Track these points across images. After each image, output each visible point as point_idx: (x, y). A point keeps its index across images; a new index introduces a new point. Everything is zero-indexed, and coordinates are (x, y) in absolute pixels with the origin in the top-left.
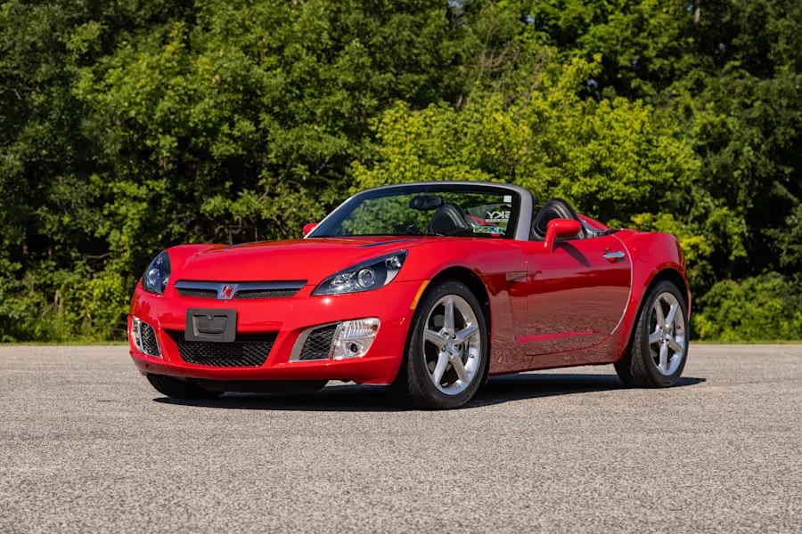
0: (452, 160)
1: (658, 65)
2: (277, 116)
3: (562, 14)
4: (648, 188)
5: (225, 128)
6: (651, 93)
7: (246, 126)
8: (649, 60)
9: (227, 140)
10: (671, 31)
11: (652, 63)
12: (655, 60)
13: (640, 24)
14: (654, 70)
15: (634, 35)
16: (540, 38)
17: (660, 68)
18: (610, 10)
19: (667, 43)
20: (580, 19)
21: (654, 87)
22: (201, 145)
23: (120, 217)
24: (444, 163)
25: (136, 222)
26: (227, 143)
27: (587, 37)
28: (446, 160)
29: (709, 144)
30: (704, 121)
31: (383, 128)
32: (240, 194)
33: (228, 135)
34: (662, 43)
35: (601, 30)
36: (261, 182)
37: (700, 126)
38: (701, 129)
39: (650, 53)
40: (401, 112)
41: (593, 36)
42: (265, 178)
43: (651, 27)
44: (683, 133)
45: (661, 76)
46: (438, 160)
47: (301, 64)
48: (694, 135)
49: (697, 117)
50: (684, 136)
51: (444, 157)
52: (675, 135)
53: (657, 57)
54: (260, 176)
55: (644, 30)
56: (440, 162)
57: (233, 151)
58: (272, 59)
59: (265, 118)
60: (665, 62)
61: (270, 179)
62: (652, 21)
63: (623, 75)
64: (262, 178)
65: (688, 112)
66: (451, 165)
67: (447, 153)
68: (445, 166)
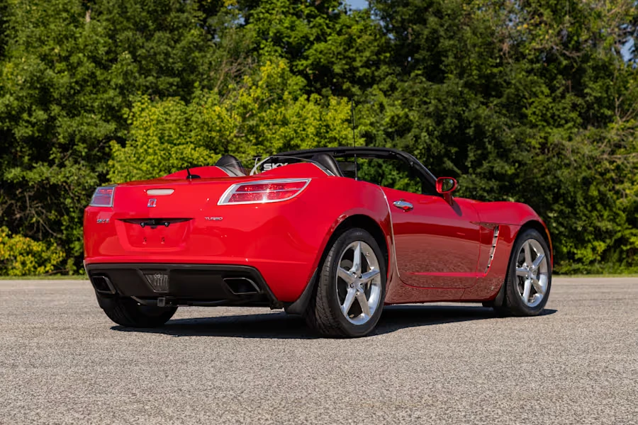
0: (183, 141)
1: (363, 73)
2: (64, 107)
3: (293, 34)
5: (25, 116)
6: (358, 93)
7: (41, 115)
8: (357, 69)
9: (26, 124)
10: (372, 48)
11: (358, 71)
12: (361, 69)
13: (350, 42)
14: (359, 77)
15: (346, 50)
16: (276, 51)
17: (364, 75)
18: (328, 33)
19: (370, 56)
20: (306, 38)
21: (360, 89)
22: (5, 128)
24: (178, 142)
26: (27, 127)
27: (312, 51)
28: (180, 140)
29: (396, 130)
30: (393, 114)
31: (133, 116)
32: (35, 165)
33: (27, 121)
34: (366, 57)
35: (321, 46)
36: (52, 157)
37: (390, 117)
38: (390, 120)
39: (357, 64)
40: (146, 104)
41: (316, 50)
42: (55, 154)
43: (358, 45)
44: (377, 122)
45: (365, 81)
46: (173, 140)
47: (82, 69)
48: (385, 124)
49: (388, 110)
50: (378, 125)
51: (178, 138)
52: (372, 124)
53: (362, 67)
54: (51, 152)
55: (353, 47)
56: (175, 142)
57: (30, 133)
58: (61, 65)
59: (55, 109)
60: (368, 71)
61: (59, 154)
62: (359, 41)
63: (338, 80)
64: (52, 154)
65: (382, 107)
66: (183, 144)
67: (180, 135)
68: (179, 144)
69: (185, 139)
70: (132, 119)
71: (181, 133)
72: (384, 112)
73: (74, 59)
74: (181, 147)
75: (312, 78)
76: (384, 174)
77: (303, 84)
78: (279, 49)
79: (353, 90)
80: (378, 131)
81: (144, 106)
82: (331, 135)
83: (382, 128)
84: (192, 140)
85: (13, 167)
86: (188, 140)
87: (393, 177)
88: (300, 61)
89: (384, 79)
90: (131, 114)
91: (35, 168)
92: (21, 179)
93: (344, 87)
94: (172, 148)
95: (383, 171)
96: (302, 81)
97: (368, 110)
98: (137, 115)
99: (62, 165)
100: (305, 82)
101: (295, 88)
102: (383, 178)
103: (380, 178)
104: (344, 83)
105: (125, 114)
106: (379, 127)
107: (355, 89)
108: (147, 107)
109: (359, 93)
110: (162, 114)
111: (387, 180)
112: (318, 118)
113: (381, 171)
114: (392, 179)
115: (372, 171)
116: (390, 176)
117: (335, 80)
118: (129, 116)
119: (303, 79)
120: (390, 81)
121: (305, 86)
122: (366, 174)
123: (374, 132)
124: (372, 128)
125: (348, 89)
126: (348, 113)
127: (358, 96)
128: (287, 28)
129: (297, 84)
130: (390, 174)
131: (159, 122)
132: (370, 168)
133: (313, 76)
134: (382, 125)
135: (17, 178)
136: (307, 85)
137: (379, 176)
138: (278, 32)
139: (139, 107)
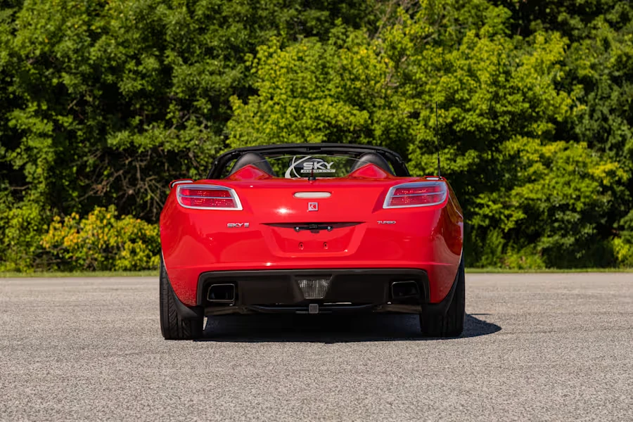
0: (321, 94)
1: (583, 1)
2: (179, 52)
4: (507, 118)
5: (132, 65)
6: (579, 27)
7: (151, 63)
9: (133, 76)
14: (580, 4)
21: (582, 20)
22: (109, 81)
23: (35, 151)
24: (314, 96)
25: (50, 154)
26: (135, 80)
28: (316, 94)
29: (625, 74)
30: (619, 52)
31: (258, 64)
32: (146, 127)
33: (136, 72)
36: (169, 116)
37: (616, 57)
38: (616, 60)
40: (275, 47)
42: (173, 111)
44: (601, 64)
45: (587, 10)
46: (308, 94)
48: (609, 66)
49: (614, 48)
50: (602, 67)
51: (314, 91)
52: (593, 67)
54: (168, 110)
56: (310, 95)
57: (140, 87)
59: (171, 56)
61: (177, 113)
63: (551, 9)
64: (169, 113)
65: (606, 44)
66: (320, 98)
67: (317, 87)
68: (314, 99)
69: (323, 91)
70: (256, 67)
71: (318, 83)
72: (609, 50)
74: (316, 102)
75: (517, 8)
76: (610, 129)
77: (507, 16)
79: (572, 22)
80: (601, 75)
81: (271, 50)
82: (512, 84)
83: (606, 71)
84: (332, 93)
85: (120, 130)
86: (327, 93)
87: (623, 133)
89: (613, 7)
90: (256, 60)
91: (146, 131)
92: (128, 145)
93: (560, 18)
94: (305, 103)
95: (610, 126)
96: (506, 13)
97: (588, 49)
98: (262, 62)
99: (182, 127)
100: (510, 13)
101: (495, 21)
102: (609, 134)
103: (606, 135)
104: (559, 12)
105: (248, 61)
106: (602, 71)
107: (575, 22)
108: (275, 52)
109: (580, 25)
110: (294, 60)
111: (614, 138)
112: (496, 62)
113: (606, 126)
114: (621, 135)
115: (595, 125)
116: (619, 132)
117: (548, 10)
118: (252, 63)
119: (506, 10)
120: (620, 10)
121: (508, 19)
122: (586, 130)
123: (596, 76)
124: (593, 72)
125: (565, 23)
126: (560, 53)
127: (578, 29)
129: (498, 16)
130: (619, 129)
131: (290, 70)
132: (593, 122)
133: (520, 7)
134: (606, 68)
135: (124, 145)
136: (511, 17)
137: (604, 132)
139: (265, 51)
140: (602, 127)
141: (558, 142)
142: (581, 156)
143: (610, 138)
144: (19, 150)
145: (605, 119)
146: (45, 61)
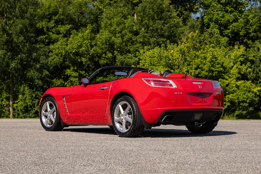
0: (159, 64)
1: (252, 35)
2: (119, 52)
3: (223, 19)
5: (104, 55)
6: (251, 44)
7: (110, 55)
8: (250, 33)
9: (104, 59)
10: (257, 24)
11: (251, 34)
12: (252, 33)
13: (247, 22)
14: (251, 36)
15: (245, 25)
16: (216, 26)
17: (253, 36)
18: (239, 19)
20: (229, 21)
21: (252, 41)
22: (96, 60)
23: (73, 82)
24: (157, 65)
25: (78, 83)
26: (104, 60)
27: (231, 26)
28: (158, 64)
31: (140, 55)
32: (108, 76)
33: (105, 57)
34: (254, 28)
35: (235, 24)
39: (251, 31)
40: (146, 50)
41: (233, 26)
43: (250, 23)
44: (256, 56)
45: (254, 38)
46: (155, 64)
47: (127, 36)
50: (257, 57)
52: (254, 56)
53: (252, 32)
55: (248, 24)
56: (156, 65)
57: (106, 62)
58: (119, 35)
59: (116, 52)
60: (255, 34)
62: (251, 21)
63: (242, 38)
65: (258, 49)
66: (159, 66)
67: (158, 62)
68: (157, 66)
69: (160, 64)
70: (140, 56)
71: (159, 61)
72: (259, 51)
73: (123, 32)
74: (158, 67)
75: (231, 37)
77: (228, 40)
78: (217, 25)
79: (249, 42)
80: (256, 59)
81: (144, 51)
83: (258, 58)
84: (163, 64)
85: (100, 77)
86: (161, 64)
88: (226, 30)
90: (140, 54)
91: (108, 77)
93: (245, 41)
96: (227, 39)
98: (141, 54)
100: (228, 39)
101: (224, 42)
102: (259, 78)
103: (258, 78)
104: (245, 39)
105: (137, 54)
106: (257, 58)
107: (250, 42)
108: (146, 51)
110: (151, 54)
115: (255, 75)
117: (241, 38)
119: (227, 38)
121: (228, 41)
122: (252, 77)
123: (255, 59)
124: (254, 58)
125: (246, 42)
126: (243, 52)
128: (221, 17)
129: (225, 40)
131: (150, 57)
132: (254, 74)
133: (232, 37)
134: (258, 57)
136: (229, 40)
137: (258, 77)
138: (216, 18)
139: (142, 51)
140: (257, 76)
141: (242, 81)
142: (248, 85)
143: (259, 79)
144: (68, 82)
145: (258, 73)
146: (77, 54)
